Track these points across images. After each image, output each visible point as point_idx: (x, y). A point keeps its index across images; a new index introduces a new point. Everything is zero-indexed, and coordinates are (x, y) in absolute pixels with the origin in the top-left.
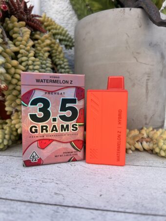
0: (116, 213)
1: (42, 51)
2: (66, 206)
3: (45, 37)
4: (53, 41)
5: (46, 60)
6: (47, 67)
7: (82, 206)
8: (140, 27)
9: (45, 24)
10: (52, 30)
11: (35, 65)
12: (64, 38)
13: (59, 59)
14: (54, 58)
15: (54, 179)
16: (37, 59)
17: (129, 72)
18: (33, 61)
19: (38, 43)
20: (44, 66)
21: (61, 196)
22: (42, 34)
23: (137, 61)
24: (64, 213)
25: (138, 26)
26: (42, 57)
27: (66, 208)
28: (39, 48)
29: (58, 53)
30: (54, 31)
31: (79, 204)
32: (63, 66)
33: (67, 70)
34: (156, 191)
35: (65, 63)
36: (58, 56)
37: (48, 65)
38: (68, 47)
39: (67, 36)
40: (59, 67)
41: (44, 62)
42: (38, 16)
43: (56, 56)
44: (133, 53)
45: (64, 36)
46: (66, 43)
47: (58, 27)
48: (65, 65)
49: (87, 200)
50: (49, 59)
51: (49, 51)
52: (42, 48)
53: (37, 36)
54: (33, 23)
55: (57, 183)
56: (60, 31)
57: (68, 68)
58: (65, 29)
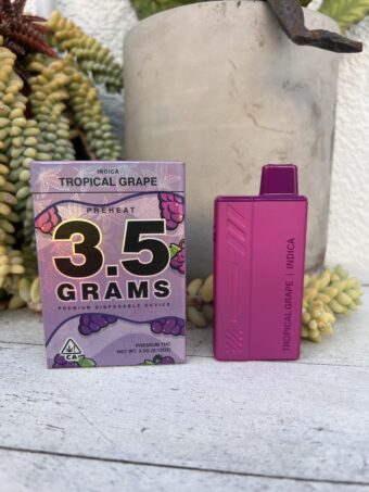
0: (164, 469)
1: (47, 102)
2: (62, 455)
3: (55, 67)
4: (77, 74)
5: (55, 123)
6: (59, 137)
7: (96, 455)
8: (261, 45)
9: (58, 34)
10: (74, 50)
11: (26, 137)
12: (102, 67)
13: (90, 116)
14: (79, 115)
15: (56, 392)
16: (33, 122)
17: (237, 150)
18: (23, 128)
19: (38, 83)
20: (50, 135)
21: (59, 433)
22: (49, 59)
23: (255, 123)
24: (55, 469)
25: (257, 43)
26: (48, 114)
27: (62, 459)
28: (39, 94)
29: (86, 105)
30: (79, 51)
31: (91, 449)
32: (98, 132)
33: (109, 142)
34: (263, 419)
35: (105, 127)
36: (87, 111)
37: (60, 132)
38: (112, 88)
39: (108, 63)
40: (90, 135)
41: (52, 126)
42: (38, 19)
43: (82, 110)
44: (245, 106)
45: (101, 61)
46: (106, 79)
47: (88, 42)
48: (104, 132)
49: (111, 442)
50: (64, 119)
51: (64, 101)
52: (47, 94)
53: (36, 65)
54: (25, 36)
55: (58, 403)
56: (92, 51)
57: (111, 138)
58: (104, 46)
